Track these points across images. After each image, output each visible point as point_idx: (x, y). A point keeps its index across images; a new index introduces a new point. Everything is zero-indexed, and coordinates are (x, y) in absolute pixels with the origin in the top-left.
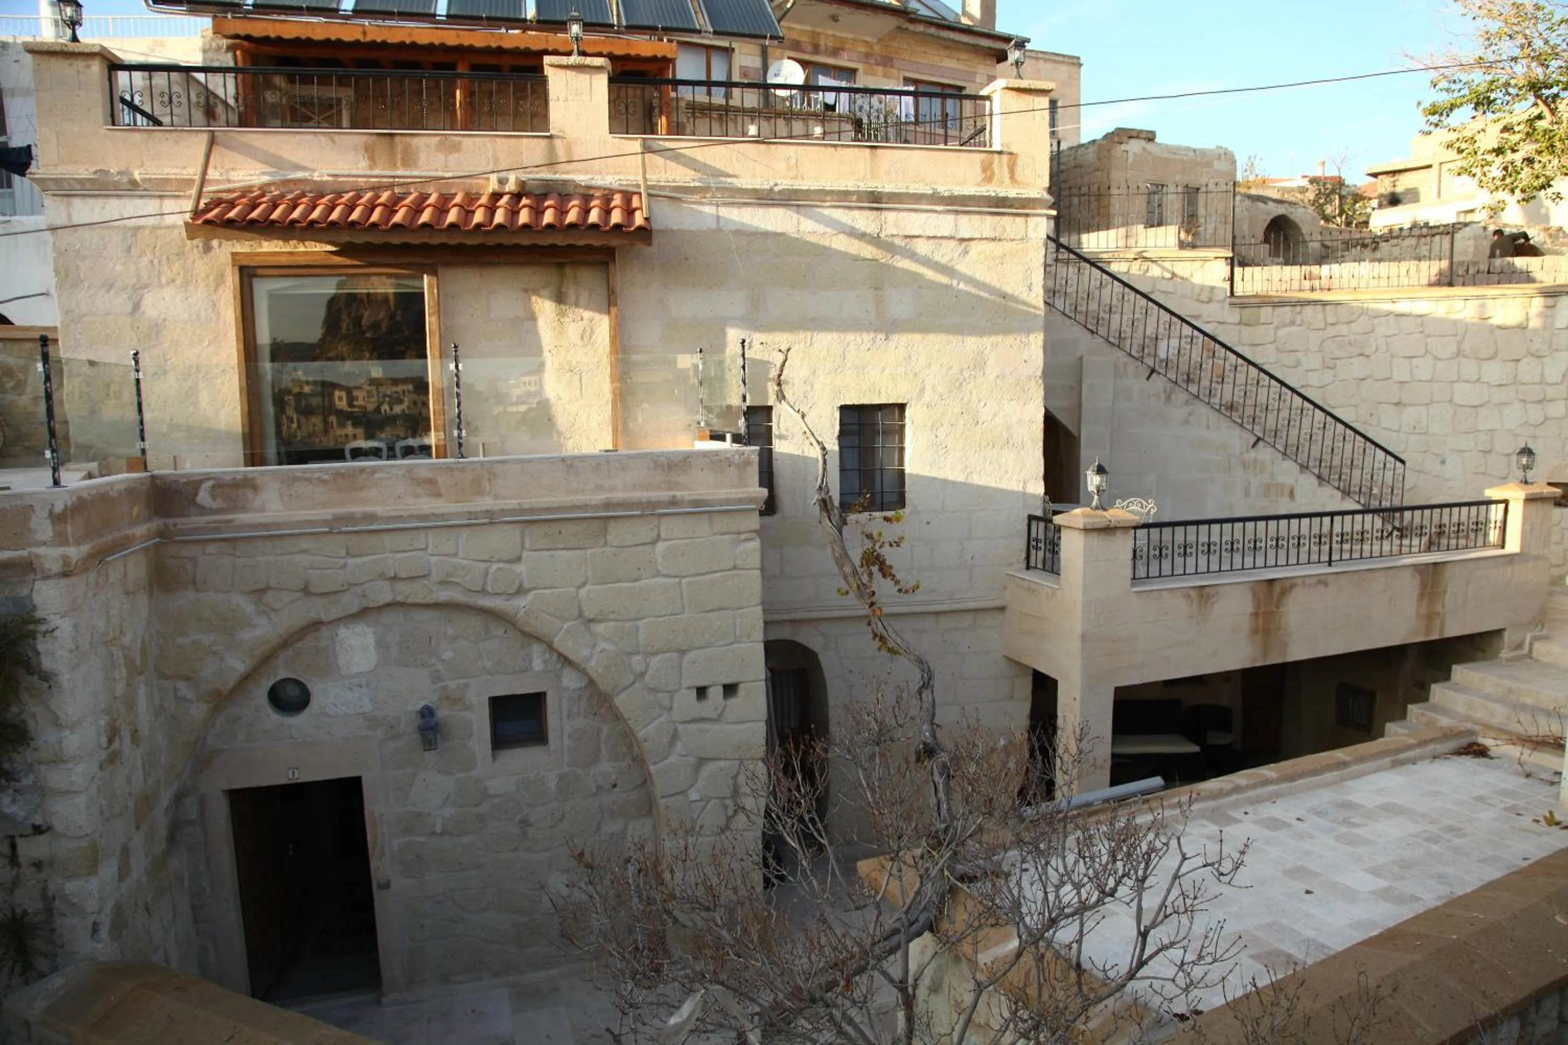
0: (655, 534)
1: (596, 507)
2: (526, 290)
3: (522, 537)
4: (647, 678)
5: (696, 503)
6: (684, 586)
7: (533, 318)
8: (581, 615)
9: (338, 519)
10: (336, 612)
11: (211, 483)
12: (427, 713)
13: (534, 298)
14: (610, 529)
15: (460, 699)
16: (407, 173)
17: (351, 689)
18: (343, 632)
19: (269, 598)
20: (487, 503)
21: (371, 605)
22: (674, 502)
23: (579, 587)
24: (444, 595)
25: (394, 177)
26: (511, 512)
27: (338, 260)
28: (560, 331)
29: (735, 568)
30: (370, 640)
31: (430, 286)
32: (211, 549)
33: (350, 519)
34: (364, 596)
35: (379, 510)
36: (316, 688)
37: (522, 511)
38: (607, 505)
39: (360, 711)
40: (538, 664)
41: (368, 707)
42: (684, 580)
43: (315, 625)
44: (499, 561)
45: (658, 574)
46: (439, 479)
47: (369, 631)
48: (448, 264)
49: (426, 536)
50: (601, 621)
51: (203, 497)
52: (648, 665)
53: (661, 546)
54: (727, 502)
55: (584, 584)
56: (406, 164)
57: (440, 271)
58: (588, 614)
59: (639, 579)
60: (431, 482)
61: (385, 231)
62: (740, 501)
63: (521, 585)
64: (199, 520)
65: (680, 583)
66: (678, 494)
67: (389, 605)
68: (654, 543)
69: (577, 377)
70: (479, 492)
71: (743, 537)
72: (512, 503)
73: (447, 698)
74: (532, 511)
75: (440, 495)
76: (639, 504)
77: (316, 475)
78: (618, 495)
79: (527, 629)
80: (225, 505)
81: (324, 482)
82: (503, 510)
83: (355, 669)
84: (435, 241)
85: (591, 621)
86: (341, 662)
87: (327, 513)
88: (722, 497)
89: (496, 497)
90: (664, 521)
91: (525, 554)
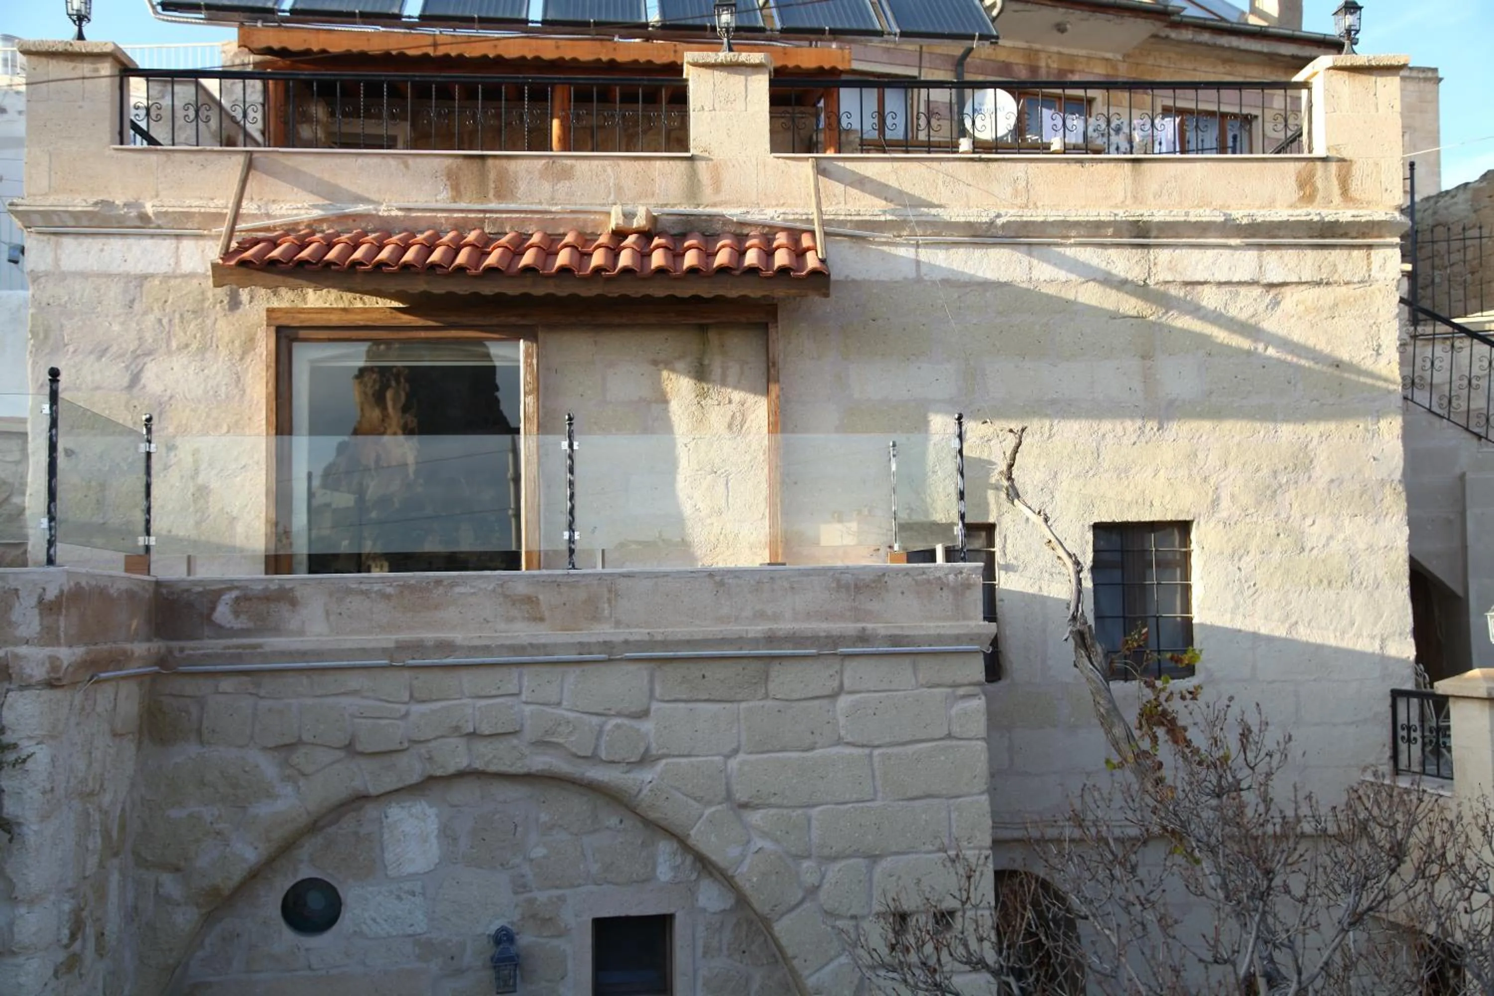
0: (836, 684)
1: (755, 642)
2: (655, 363)
3: (652, 681)
4: (822, 895)
5: (895, 640)
6: (876, 760)
7: (663, 400)
8: (729, 796)
9: (402, 647)
10: (389, 782)
11: (234, 594)
12: (504, 937)
13: (665, 374)
14: (773, 674)
15: (550, 919)
16: (503, 206)
17: (399, 898)
18: (396, 812)
19: (298, 758)
20: (603, 631)
21: (439, 773)
22: (863, 638)
23: (727, 757)
24: (539, 762)
25: (485, 211)
26: (639, 645)
27: (406, 319)
28: (700, 421)
29: (949, 736)
30: (432, 826)
31: (528, 355)
32: (226, 685)
33: (418, 647)
34: (430, 759)
35: (458, 637)
36: (350, 894)
37: (652, 644)
38: (771, 639)
39: (410, 931)
40: (664, 873)
41: (421, 925)
42: (876, 752)
43: (361, 799)
44: (619, 714)
45: (839, 741)
46: (541, 597)
47: (432, 812)
48: (553, 327)
49: (520, 676)
50: (757, 807)
51: (223, 613)
52: (823, 877)
53: (844, 701)
54: (939, 639)
55: (736, 751)
56: (500, 196)
57: (541, 336)
58: (741, 796)
59: (812, 748)
60: (531, 600)
61: (475, 277)
62: (958, 639)
63: (647, 750)
64: (214, 645)
65: (870, 756)
66: (869, 626)
67: (461, 775)
68: (834, 696)
69: (722, 481)
70: (595, 618)
71: (961, 691)
72: (638, 634)
73: (534, 916)
74: (665, 644)
75: (542, 619)
76: (813, 640)
77: (376, 587)
78: (785, 626)
79: (653, 815)
80: (251, 625)
81: (388, 597)
82: (626, 642)
83: (410, 869)
84: (539, 291)
85: (744, 806)
86: (389, 856)
87: (388, 640)
88: (932, 632)
89: (618, 624)
90: (851, 666)
91: (655, 706)
